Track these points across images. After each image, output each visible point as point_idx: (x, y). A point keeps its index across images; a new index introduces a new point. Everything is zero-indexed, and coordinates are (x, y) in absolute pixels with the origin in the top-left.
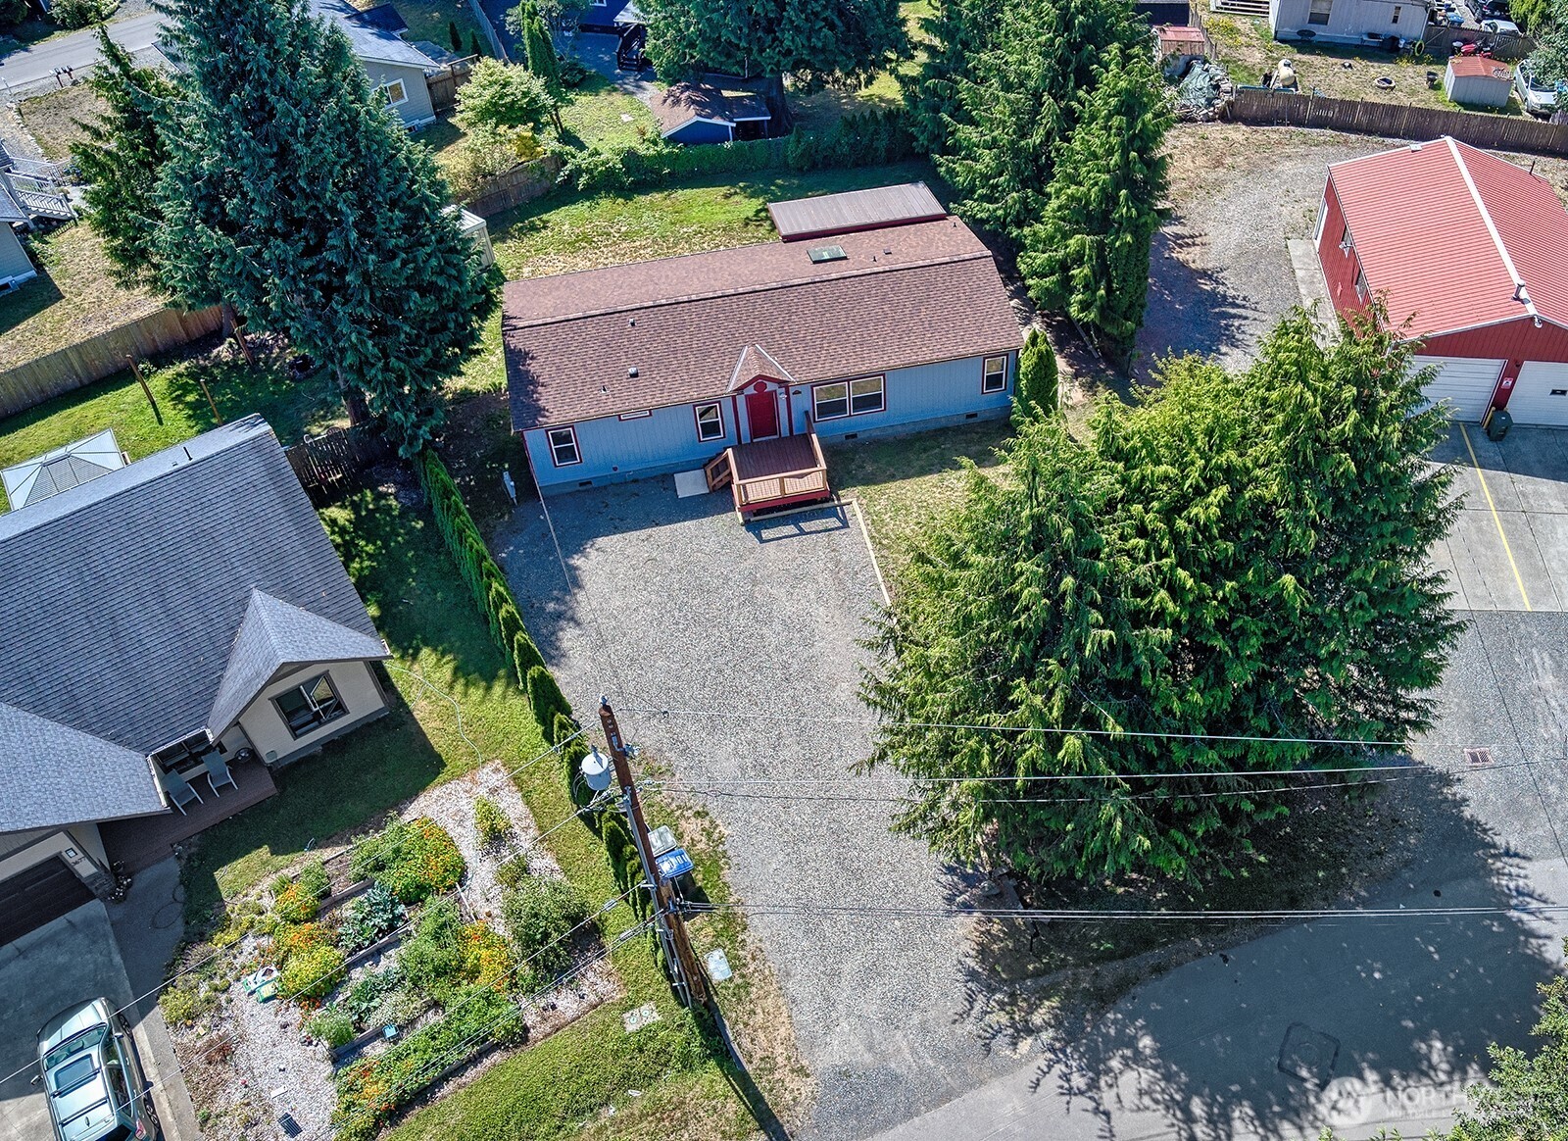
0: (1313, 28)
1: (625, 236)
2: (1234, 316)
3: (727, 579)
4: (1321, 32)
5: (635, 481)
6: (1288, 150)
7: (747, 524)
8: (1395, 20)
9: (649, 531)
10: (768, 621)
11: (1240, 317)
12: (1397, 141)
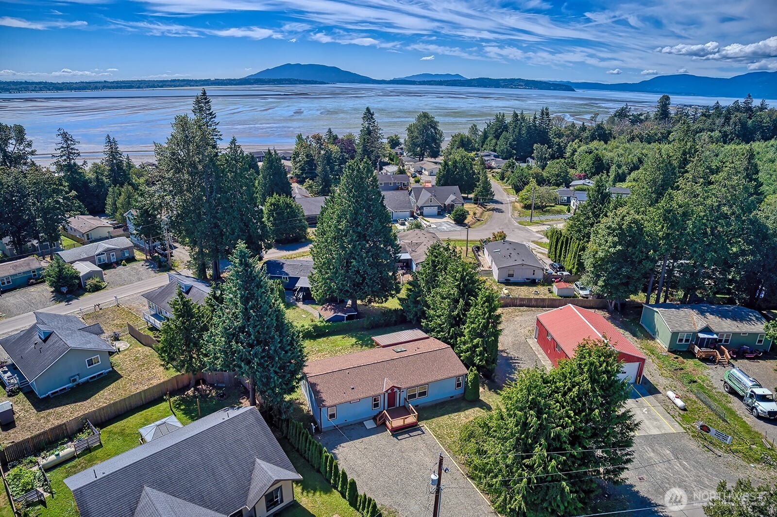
0: (509, 278)
1: (319, 351)
2: (516, 363)
3: (393, 453)
4: (512, 279)
5: (351, 425)
6: (516, 314)
7: (393, 435)
8: (534, 274)
9: (362, 439)
10: (411, 463)
11: (517, 363)
12: (547, 309)
